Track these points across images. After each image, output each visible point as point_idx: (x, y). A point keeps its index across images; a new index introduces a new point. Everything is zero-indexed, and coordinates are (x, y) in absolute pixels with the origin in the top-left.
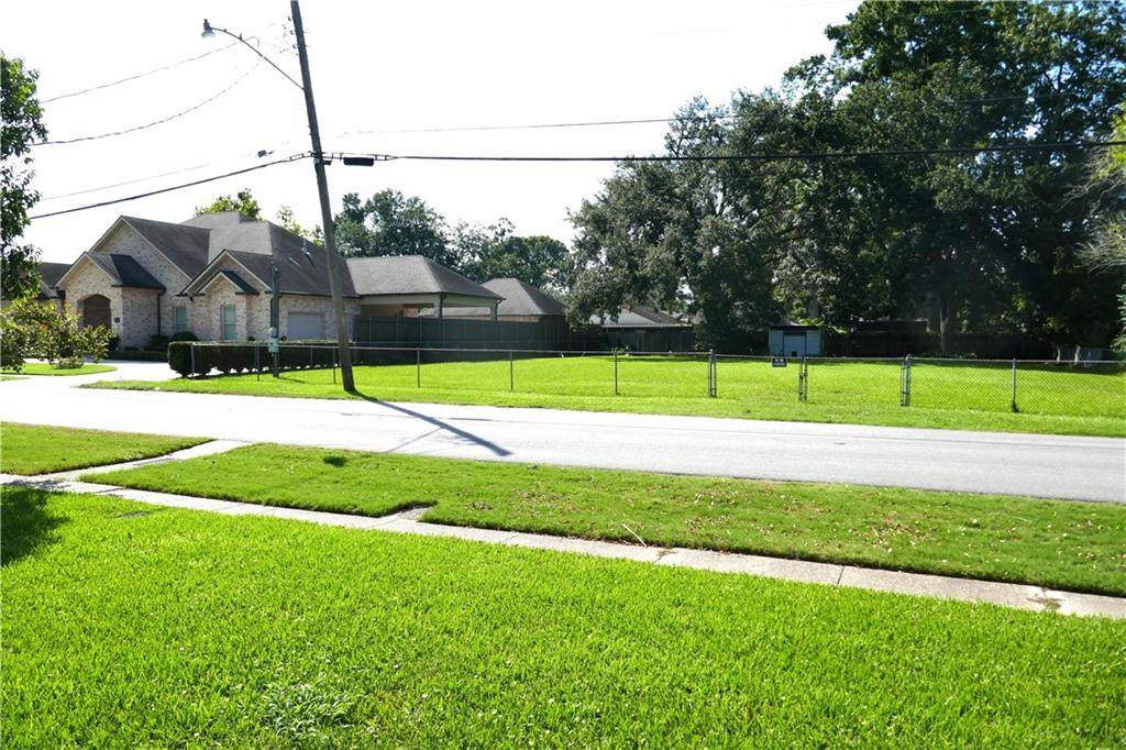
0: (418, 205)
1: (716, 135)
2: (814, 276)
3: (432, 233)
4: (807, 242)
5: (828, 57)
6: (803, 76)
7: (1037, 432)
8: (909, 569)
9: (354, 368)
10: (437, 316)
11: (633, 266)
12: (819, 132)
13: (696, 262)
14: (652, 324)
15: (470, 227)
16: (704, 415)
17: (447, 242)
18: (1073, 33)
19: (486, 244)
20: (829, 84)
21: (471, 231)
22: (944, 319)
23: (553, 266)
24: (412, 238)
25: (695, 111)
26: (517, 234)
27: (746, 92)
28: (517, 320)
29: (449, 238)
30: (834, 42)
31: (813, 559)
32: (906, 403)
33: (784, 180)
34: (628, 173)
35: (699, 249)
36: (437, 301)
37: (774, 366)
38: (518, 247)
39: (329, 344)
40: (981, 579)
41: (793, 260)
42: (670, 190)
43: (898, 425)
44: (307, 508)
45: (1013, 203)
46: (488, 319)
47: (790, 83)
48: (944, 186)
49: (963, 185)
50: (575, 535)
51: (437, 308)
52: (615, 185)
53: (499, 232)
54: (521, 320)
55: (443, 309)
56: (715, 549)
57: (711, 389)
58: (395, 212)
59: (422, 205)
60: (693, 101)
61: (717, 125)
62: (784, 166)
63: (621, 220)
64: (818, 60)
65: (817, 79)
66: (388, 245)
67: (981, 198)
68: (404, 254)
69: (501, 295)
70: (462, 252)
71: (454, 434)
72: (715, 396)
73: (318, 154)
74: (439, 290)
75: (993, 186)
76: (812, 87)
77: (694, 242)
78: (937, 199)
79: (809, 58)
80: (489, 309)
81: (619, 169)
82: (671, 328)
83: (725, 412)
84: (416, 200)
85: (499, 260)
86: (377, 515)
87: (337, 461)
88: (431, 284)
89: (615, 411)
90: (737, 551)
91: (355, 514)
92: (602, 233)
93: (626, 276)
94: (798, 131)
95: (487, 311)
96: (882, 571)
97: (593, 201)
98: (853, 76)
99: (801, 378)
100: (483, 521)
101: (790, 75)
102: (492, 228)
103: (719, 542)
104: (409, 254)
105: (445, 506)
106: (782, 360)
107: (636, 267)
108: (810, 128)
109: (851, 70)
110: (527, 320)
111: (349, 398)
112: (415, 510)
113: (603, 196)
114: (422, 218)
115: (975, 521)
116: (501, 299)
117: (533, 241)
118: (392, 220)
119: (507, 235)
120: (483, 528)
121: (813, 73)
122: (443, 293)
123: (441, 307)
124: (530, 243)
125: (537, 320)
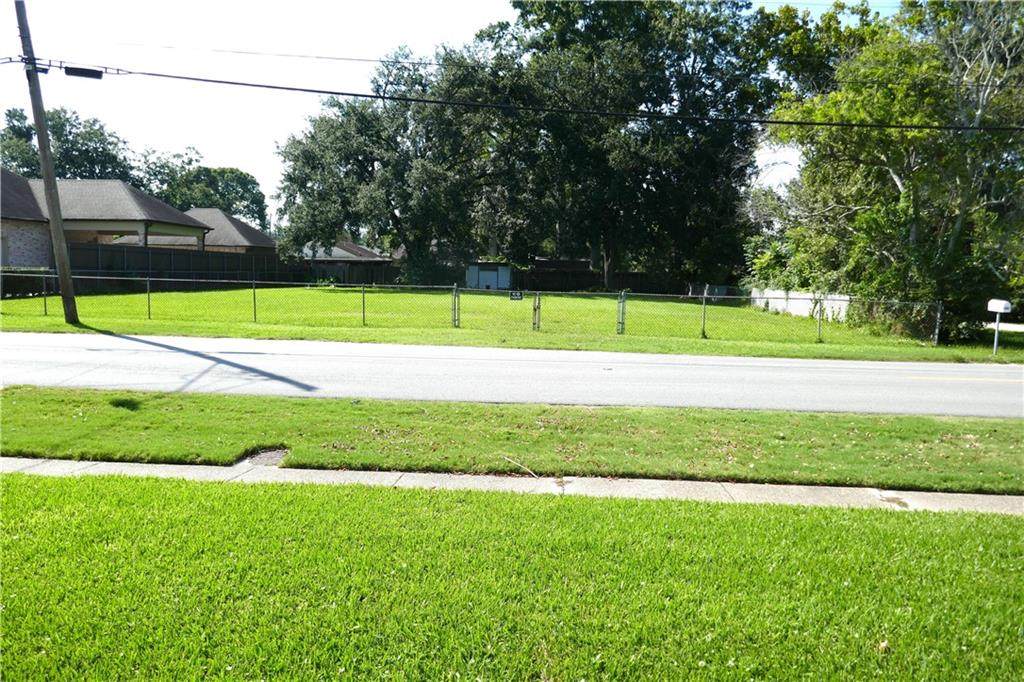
0: (97, 127)
1: (420, 84)
2: (505, 219)
3: (115, 157)
4: (499, 188)
5: (512, 23)
6: (491, 37)
7: (740, 355)
8: (773, 482)
9: (78, 300)
10: (141, 244)
11: (345, 203)
12: (512, 90)
13: (406, 201)
14: (354, 258)
15: (157, 154)
16: (466, 345)
17: (132, 168)
18: (704, 31)
19: (173, 172)
20: (514, 48)
21: (158, 158)
22: (607, 260)
23: (242, 198)
24: (93, 162)
25: (400, 59)
26: (204, 164)
27: (449, 47)
28: (222, 250)
29: (133, 164)
30: (518, 11)
31: (692, 478)
32: (622, 332)
33: (477, 131)
34: (333, 113)
35: (410, 190)
36: (141, 229)
37: (512, 299)
38: (208, 177)
39: (22, 272)
40: (831, 485)
41: (488, 205)
42: (378, 132)
43: (635, 351)
44: (137, 460)
45: (667, 164)
46: (194, 248)
47: (481, 44)
48: (616, 148)
49: (630, 148)
50: (461, 471)
51: (142, 237)
52: (321, 123)
53: (186, 161)
54: (227, 250)
55: (149, 237)
56: (603, 476)
57: (455, 321)
58: (70, 133)
59: (101, 127)
60: (398, 50)
61: (420, 75)
62: (478, 119)
63: (330, 157)
64: (504, 26)
65: (503, 42)
66: (63, 168)
67: (643, 159)
68: (82, 177)
69: (208, 225)
70: (149, 180)
71: (240, 370)
72: (458, 327)
73: (29, 59)
74: (144, 217)
75: (652, 150)
76: (498, 50)
77: (405, 182)
78: (610, 157)
79: (496, 23)
80: (195, 238)
81: (324, 107)
82: (371, 262)
83: (483, 342)
84: (95, 121)
85: (189, 189)
86: (229, 464)
87: (130, 404)
88: (136, 212)
89: (380, 342)
90: (623, 476)
91: (201, 463)
92: (313, 168)
93: (339, 212)
94: (494, 89)
95: (193, 240)
96: (752, 484)
97: (300, 137)
98: (534, 44)
99: (535, 310)
100: (357, 462)
101: (480, 36)
102: (178, 156)
103: (605, 469)
104: (88, 178)
105: (302, 449)
106: (518, 294)
107: (349, 204)
108: (505, 87)
109: (532, 38)
110: (233, 251)
111: (79, 331)
112: (263, 455)
113: (310, 132)
114: (103, 141)
115: (782, 435)
116: (209, 229)
117: (222, 172)
118: (67, 141)
119: (195, 165)
120: (359, 469)
121: (500, 37)
122: (148, 220)
123: (146, 235)
124: (219, 174)
125: (243, 251)
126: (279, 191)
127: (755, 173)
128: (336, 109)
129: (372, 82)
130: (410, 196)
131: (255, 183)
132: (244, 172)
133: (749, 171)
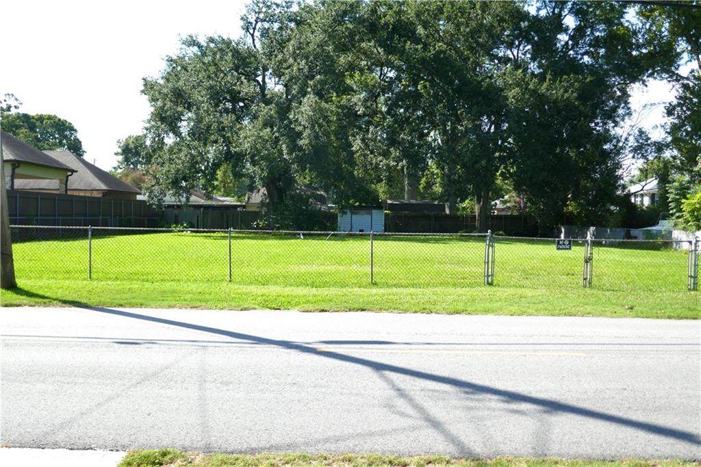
36: (9, 171)
37: (558, 249)
38: (26, 124)
46: (58, 192)
51: (9, 179)
53: (5, 107)
55: (15, 180)
57: (488, 276)
69: (71, 167)
74: (12, 157)
80: (58, 181)
81: (182, 47)
95: (56, 183)
116: (73, 171)
117: (41, 118)
119: (14, 111)
122: (15, 161)
123: (13, 177)
124: (37, 120)
125: (100, 195)
126: (145, 131)
127: (628, 114)
128: (195, 49)
129: (242, 19)
130: (299, 135)
131: (72, 129)
132: (62, 118)
133: (621, 111)
